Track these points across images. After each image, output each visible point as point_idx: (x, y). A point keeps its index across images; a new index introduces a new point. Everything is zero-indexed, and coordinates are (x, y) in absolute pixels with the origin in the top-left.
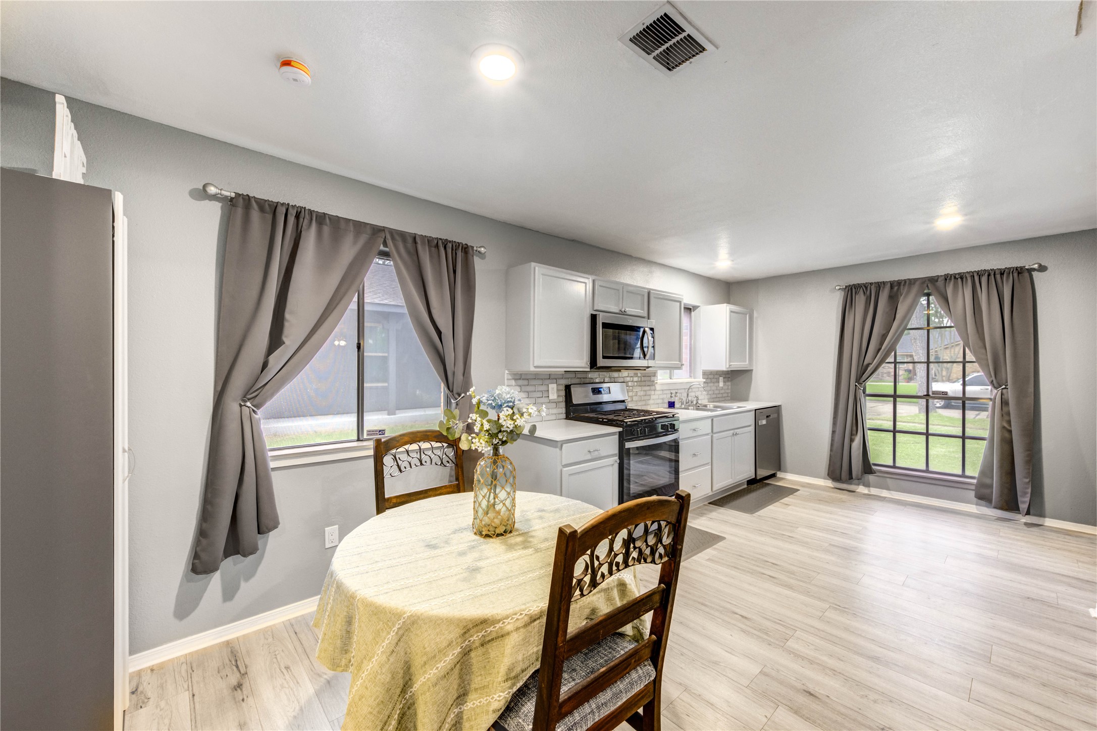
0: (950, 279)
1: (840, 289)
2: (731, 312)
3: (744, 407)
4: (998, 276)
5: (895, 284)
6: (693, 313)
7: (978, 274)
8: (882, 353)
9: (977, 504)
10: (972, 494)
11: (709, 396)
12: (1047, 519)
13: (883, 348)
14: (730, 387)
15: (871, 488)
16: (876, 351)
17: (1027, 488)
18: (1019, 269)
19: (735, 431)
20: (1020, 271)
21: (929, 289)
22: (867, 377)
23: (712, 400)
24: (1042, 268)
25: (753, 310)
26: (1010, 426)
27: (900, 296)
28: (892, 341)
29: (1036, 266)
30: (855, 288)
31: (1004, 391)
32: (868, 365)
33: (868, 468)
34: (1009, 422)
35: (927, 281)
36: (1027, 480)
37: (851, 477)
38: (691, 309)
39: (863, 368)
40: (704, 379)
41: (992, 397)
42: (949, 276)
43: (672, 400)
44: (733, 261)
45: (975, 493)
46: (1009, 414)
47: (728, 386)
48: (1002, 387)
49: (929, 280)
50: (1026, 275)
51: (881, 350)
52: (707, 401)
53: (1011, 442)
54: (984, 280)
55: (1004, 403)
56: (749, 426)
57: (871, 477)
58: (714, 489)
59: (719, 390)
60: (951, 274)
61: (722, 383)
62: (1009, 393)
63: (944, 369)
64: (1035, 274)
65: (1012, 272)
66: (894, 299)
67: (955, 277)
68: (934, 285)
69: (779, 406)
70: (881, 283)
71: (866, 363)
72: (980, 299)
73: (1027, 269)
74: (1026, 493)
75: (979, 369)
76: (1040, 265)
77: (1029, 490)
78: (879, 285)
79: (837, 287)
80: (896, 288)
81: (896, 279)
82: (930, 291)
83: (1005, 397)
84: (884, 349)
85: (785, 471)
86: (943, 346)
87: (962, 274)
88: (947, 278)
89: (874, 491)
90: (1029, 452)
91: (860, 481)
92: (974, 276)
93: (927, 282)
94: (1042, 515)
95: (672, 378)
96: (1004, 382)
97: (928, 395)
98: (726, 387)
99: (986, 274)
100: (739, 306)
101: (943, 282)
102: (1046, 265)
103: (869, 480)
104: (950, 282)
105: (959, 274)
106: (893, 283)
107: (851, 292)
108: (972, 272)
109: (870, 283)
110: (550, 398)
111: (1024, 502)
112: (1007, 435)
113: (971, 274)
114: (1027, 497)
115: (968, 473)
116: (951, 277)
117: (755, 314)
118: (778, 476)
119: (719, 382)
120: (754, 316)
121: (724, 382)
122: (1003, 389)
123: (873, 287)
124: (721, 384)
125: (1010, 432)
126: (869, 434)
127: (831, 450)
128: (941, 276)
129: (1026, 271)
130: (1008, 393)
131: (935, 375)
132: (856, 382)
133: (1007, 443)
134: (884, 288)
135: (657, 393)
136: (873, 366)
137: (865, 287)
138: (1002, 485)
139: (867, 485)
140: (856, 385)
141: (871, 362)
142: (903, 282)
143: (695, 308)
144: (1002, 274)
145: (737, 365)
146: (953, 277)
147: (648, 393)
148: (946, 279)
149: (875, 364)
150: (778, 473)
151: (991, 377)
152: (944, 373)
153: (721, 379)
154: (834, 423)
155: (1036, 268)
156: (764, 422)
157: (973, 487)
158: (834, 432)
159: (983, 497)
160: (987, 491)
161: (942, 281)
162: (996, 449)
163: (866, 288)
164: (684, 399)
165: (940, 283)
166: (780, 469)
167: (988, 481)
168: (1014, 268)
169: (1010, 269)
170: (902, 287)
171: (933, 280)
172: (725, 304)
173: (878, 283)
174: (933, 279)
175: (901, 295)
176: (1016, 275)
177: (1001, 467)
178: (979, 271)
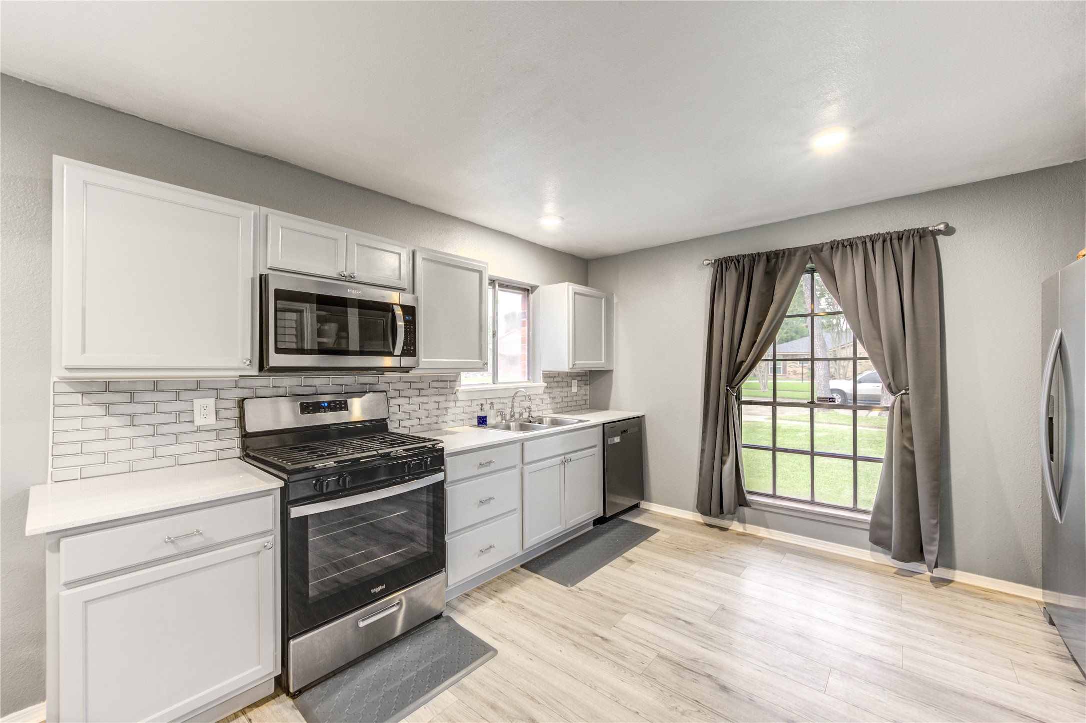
0: (837, 247)
1: (708, 264)
2: (576, 293)
3: (588, 421)
4: (895, 242)
5: (772, 255)
6: (531, 296)
7: (870, 239)
8: (758, 346)
9: (872, 550)
10: (867, 535)
11: (555, 406)
12: (957, 572)
13: (758, 340)
14: (588, 392)
15: (747, 525)
16: (751, 344)
17: (935, 533)
18: (921, 231)
19: (566, 456)
20: (922, 234)
21: (812, 263)
22: (741, 378)
23: (561, 410)
24: (949, 231)
25: (613, 294)
26: (912, 445)
27: (778, 270)
28: (769, 331)
29: (942, 227)
30: (726, 263)
31: (904, 397)
32: (742, 363)
33: (741, 500)
34: (911, 440)
35: (810, 250)
36: (934, 521)
37: (721, 512)
38: (528, 290)
39: (736, 367)
40: (545, 382)
41: (889, 405)
42: (836, 243)
43: (482, 414)
44: (562, 218)
45: (870, 534)
46: (910, 428)
47: (585, 391)
48: (902, 392)
49: (812, 249)
50: (930, 238)
51: (756, 344)
52: (551, 411)
53: (913, 468)
54: (878, 246)
55: (905, 413)
56: (595, 446)
57: (746, 510)
58: (526, 546)
59: (572, 396)
60: (838, 242)
61: (576, 388)
62: (910, 401)
63: (841, 368)
64: (940, 238)
65: (913, 235)
66: (770, 276)
67: (843, 244)
68: (818, 255)
69: (642, 416)
70: (755, 254)
71: (738, 360)
72: (874, 272)
73: (931, 231)
74: (933, 540)
75: (873, 367)
76: (947, 225)
77: (937, 536)
78: (753, 257)
79: (704, 262)
80: (773, 261)
81: (774, 250)
82: (813, 265)
83: (906, 405)
84: (760, 342)
85: (650, 501)
86: (840, 346)
87: (852, 240)
88: (834, 246)
89: (751, 529)
90: (936, 482)
91: (734, 515)
92: (866, 243)
93: (810, 252)
94: (951, 566)
95: (496, 382)
96: (904, 384)
97: (812, 402)
98: (582, 393)
99: (881, 239)
100: (595, 288)
101: (829, 251)
102: (954, 226)
103: (744, 514)
104: (837, 251)
105: (848, 240)
106: (770, 255)
107: (721, 266)
108: (864, 237)
109: (743, 256)
110: (197, 423)
111: (931, 550)
112: (909, 458)
113: (863, 240)
114: (935, 545)
115: (860, 506)
116: (838, 244)
117: (615, 300)
118: (641, 506)
119: (571, 386)
120: (614, 302)
121: (579, 386)
122: (902, 394)
123: (746, 260)
124: (574, 389)
125: (912, 453)
126: (744, 452)
127: (700, 475)
128: (826, 243)
129: (930, 234)
130: (909, 399)
131: (834, 374)
132: (727, 386)
133: (908, 468)
134: (759, 261)
135: (458, 404)
136: (748, 364)
137: (736, 260)
138: (903, 527)
139: (742, 521)
140: (727, 390)
141: (744, 359)
142: (782, 253)
143: (534, 288)
144: (900, 239)
145: (587, 363)
146: (840, 245)
147: (442, 405)
148: (832, 248)
149: (749, 362)
150: (642, 502)
151: (889, 378)
152: (841, 371)
153: (575, 382)
154: (704, 440)
155: (942, 229)
156: (617, 440)
157: (868, 527)
158: (703, 451)
159: (879, 541)
160: (883, 533)
161: (827, 250)
162: (895, 476)
163: (739, 262)
164: (508, 411)
165: (825, 253)
166: (642, 498)
167: (885, 520)
168: (914, 230)
169: (909, 231)
170: (780, 259)
171: (817, 249)
172: (567, 283)
173: (752, 254)
174: (817, 247)
175: (780, 270)
176: (917, 239)
177: (902, 502)
178: (872, 235)
